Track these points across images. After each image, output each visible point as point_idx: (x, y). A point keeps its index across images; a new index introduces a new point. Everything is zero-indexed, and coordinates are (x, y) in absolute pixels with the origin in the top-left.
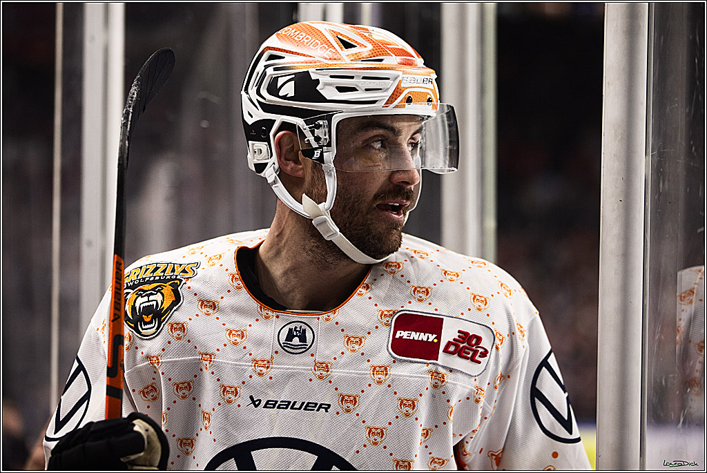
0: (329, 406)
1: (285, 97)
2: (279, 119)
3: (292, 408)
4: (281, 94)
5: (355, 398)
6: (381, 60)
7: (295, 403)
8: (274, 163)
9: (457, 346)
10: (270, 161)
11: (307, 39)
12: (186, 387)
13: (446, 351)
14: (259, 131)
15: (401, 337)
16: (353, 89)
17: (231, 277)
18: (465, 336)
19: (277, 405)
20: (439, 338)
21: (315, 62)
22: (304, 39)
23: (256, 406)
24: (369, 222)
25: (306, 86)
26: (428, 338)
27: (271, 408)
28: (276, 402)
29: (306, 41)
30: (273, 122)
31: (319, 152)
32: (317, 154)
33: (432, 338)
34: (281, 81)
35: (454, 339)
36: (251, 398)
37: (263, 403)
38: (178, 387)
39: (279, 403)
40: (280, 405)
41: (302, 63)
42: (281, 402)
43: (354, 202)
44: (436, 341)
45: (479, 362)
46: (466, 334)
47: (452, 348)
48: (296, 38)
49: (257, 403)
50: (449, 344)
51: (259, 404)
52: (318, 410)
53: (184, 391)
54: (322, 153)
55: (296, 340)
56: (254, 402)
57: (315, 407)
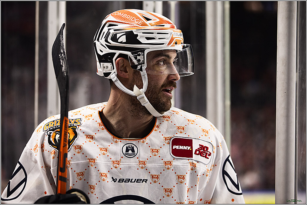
0: (147, 180)
1: (121, 43)
2: (118, 52)
3: (131, 182)
4: (119, 41)
5: (158, 176)
6: (163, 26)
7: (132, 179)
8: (115, 72)
9: (199, 151)
10: (113, 71)
11: (128, 17)
12: (82, 175)
13: (195, 153)
14: (106, 58)
15: (175, 148)
16: (154, 38)
17: (99, 124)
18: (202, 147)
19: (124, 181)
20: (192, 148)
21: (135, 27)
22: (127, 17)
23: (115, 182)
24: (159, 97)
25: (131, 37)
26: (187, 148)
27: (121, 182)
28: (124, 179)
29: (128, 18)
30: (115, 54)
31: (140, 66)
32: (139, 67)
33: (189, 148)
34: (118, 36)
35: (198, 148)
36: (112, 178)
37: (118, 180)
38: (78, 174)
39: (125, 180)
40: (125, 181)
41: (128, 27)
42: (126, 179)
43: (153, 89)
44: (191, 149)
45: (208, 158)
46: (202, 146)
47: (198, 152)
48: (123, 17)
49: (115, 180)
50: (196, 150)
51: (116, 181)
52: (142, 182)
53: (80, 176)
54: (141, 67)
55: (130, 151)
56: (114, 180)
57: (141, 181)
